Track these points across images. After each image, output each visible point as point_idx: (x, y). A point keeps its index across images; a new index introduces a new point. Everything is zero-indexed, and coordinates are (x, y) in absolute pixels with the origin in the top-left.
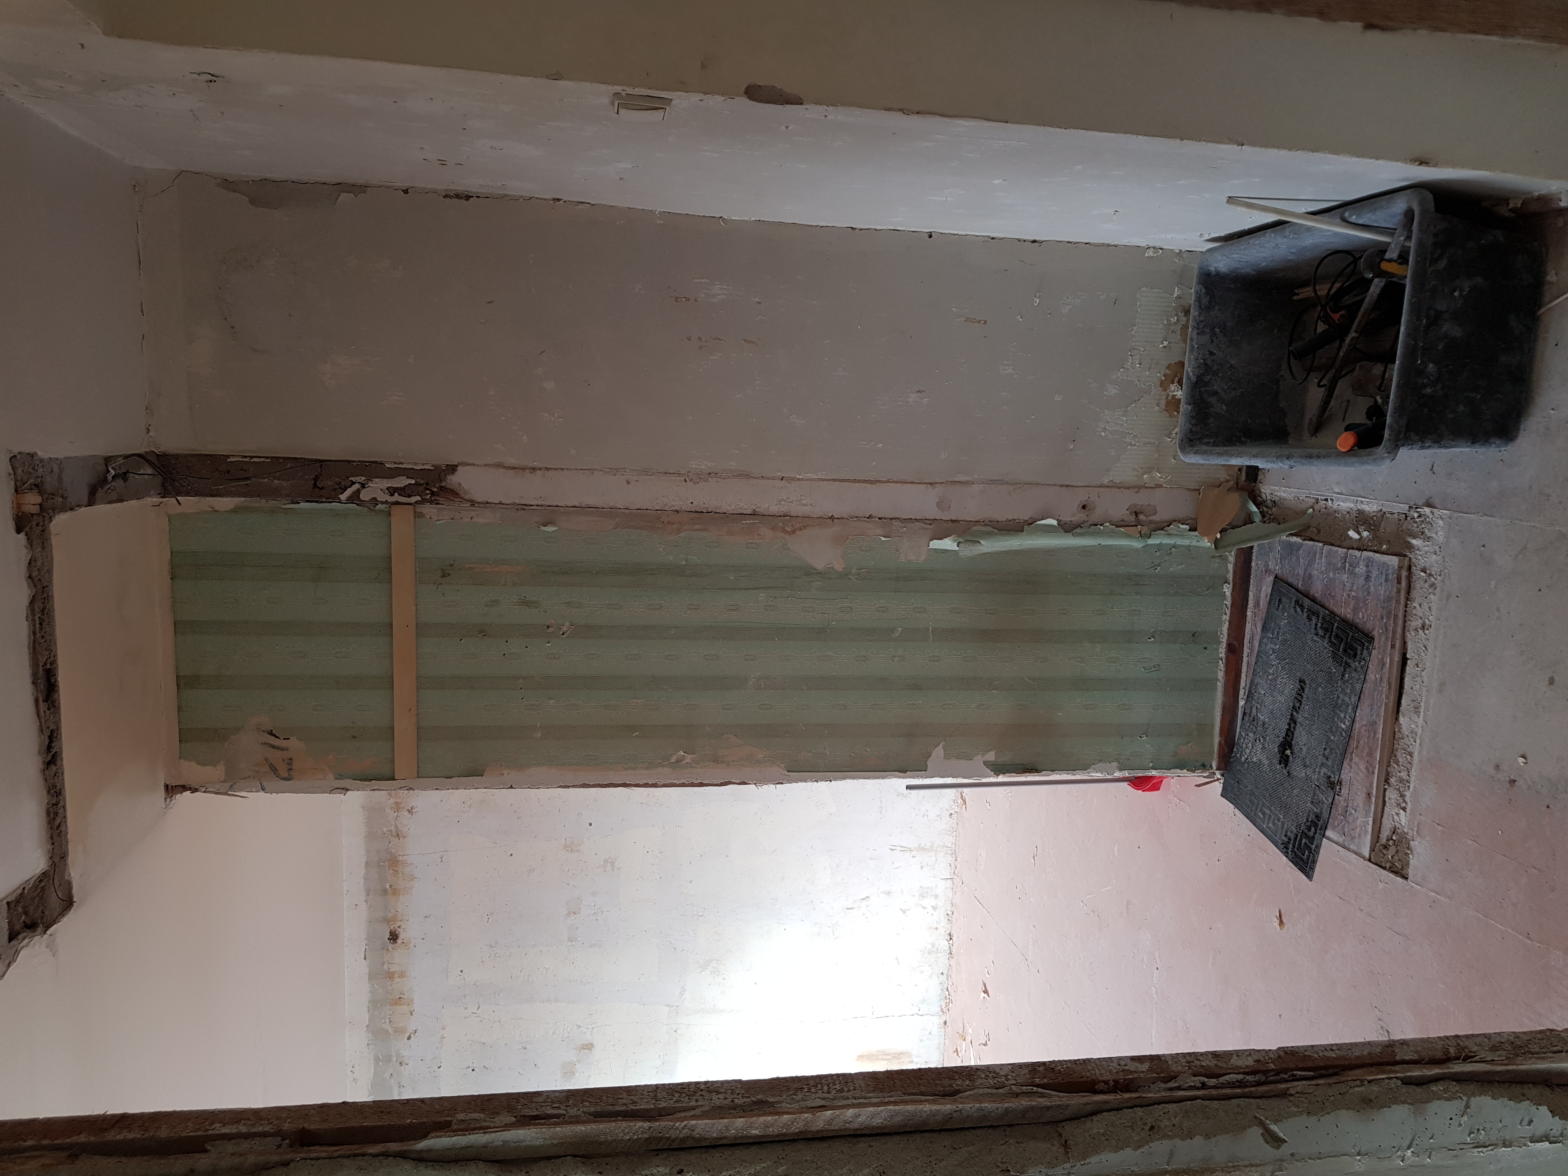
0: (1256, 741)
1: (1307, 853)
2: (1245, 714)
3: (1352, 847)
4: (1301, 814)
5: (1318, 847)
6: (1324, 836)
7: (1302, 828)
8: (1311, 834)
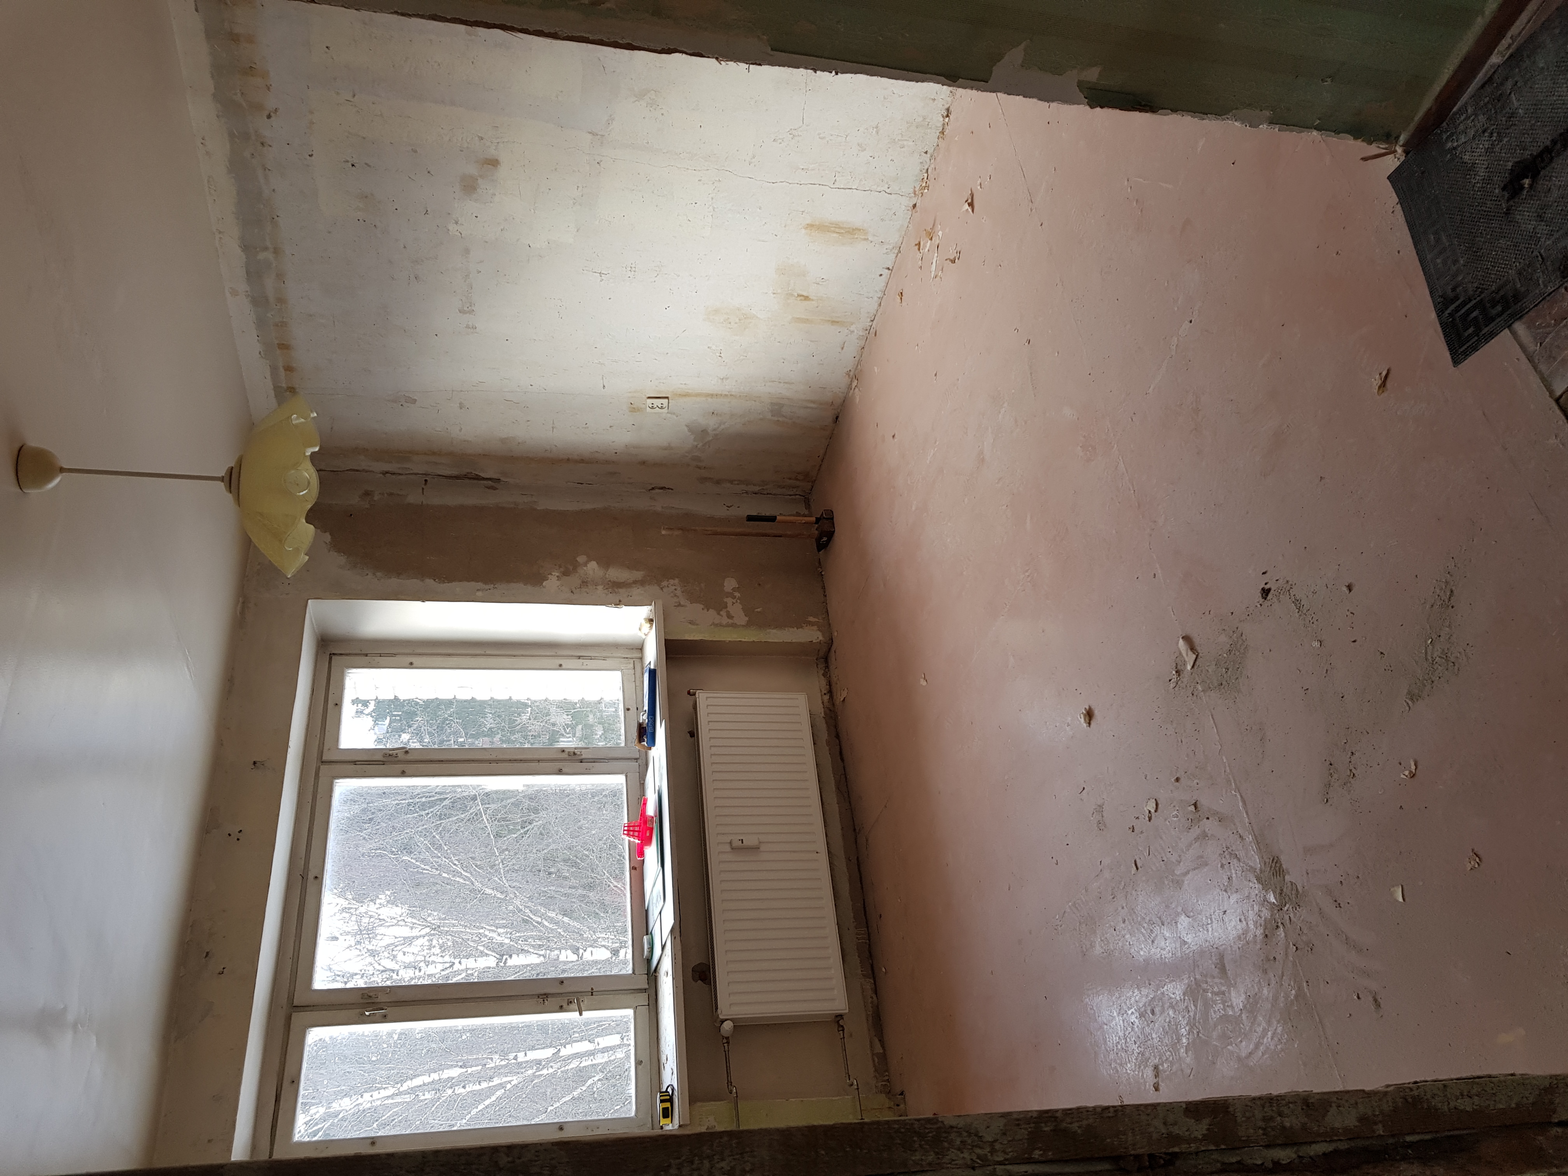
0: (1484, 132)
1: (1471, 330)
2: (1490, 80)
3: (1543, 367)
4: (1493, 276)
5: (1492, 335)
6: (1509, 327)
7: (1483, 296)
8: (1494, 312)
